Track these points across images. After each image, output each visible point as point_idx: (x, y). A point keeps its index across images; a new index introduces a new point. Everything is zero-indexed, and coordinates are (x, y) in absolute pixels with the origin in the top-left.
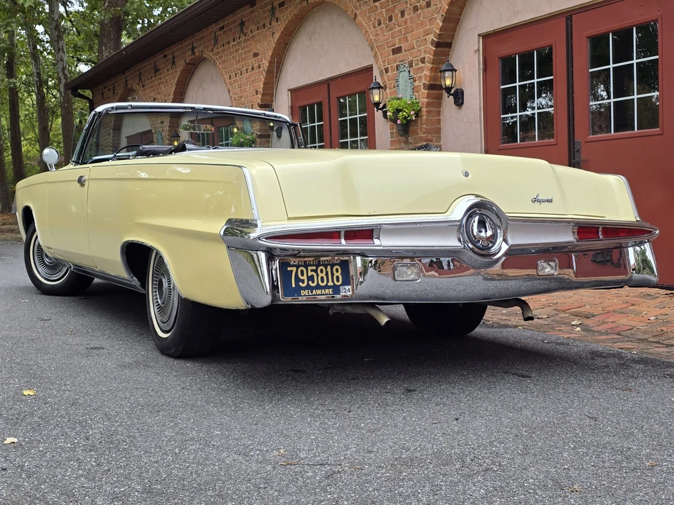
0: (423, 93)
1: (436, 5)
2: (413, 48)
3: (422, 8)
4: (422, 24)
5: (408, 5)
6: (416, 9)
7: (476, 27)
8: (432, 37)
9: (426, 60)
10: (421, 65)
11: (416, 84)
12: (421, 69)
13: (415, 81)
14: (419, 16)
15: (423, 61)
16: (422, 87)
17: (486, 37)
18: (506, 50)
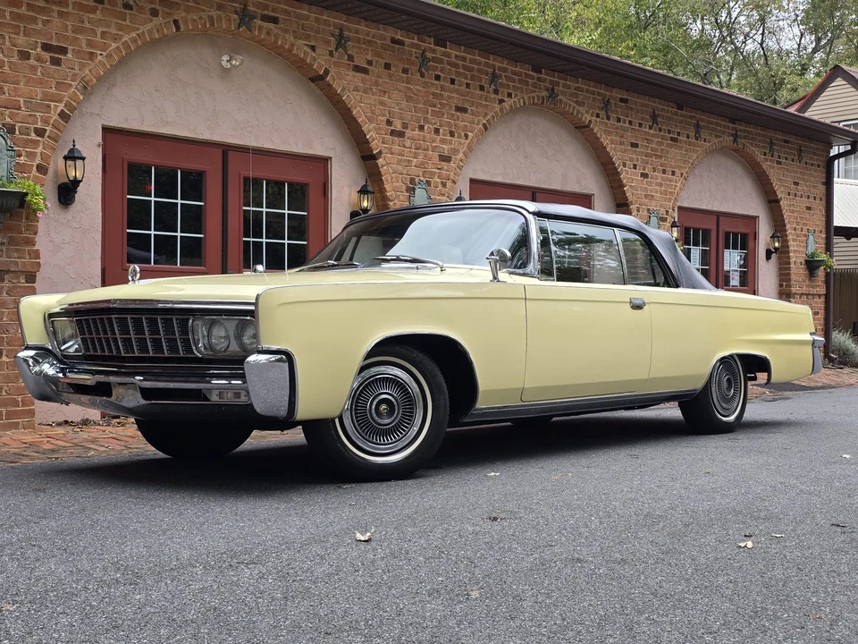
0: (35, 176)
1: (73, 69)
2: (19, 108)
3: (39, 59)
4: (40, 82)
5: (7, 43)
6: (24, 55)
7: (98, 115)
8: (61, 107)
9: (47, 133)
10: (33, 136)
11: (22, 160)
12: (36, 143)
13: (20, 156)
14: (34, 68)
15: (40, 132)
16: (35, 168)
17: (107, 131)
18: (140, 156)
